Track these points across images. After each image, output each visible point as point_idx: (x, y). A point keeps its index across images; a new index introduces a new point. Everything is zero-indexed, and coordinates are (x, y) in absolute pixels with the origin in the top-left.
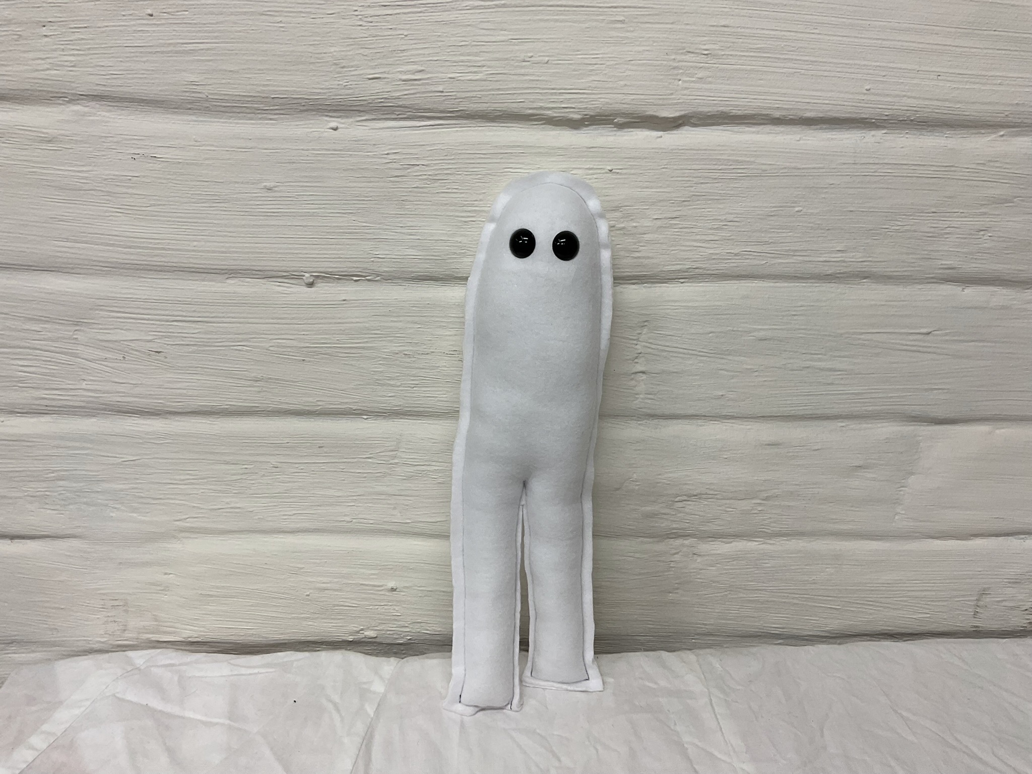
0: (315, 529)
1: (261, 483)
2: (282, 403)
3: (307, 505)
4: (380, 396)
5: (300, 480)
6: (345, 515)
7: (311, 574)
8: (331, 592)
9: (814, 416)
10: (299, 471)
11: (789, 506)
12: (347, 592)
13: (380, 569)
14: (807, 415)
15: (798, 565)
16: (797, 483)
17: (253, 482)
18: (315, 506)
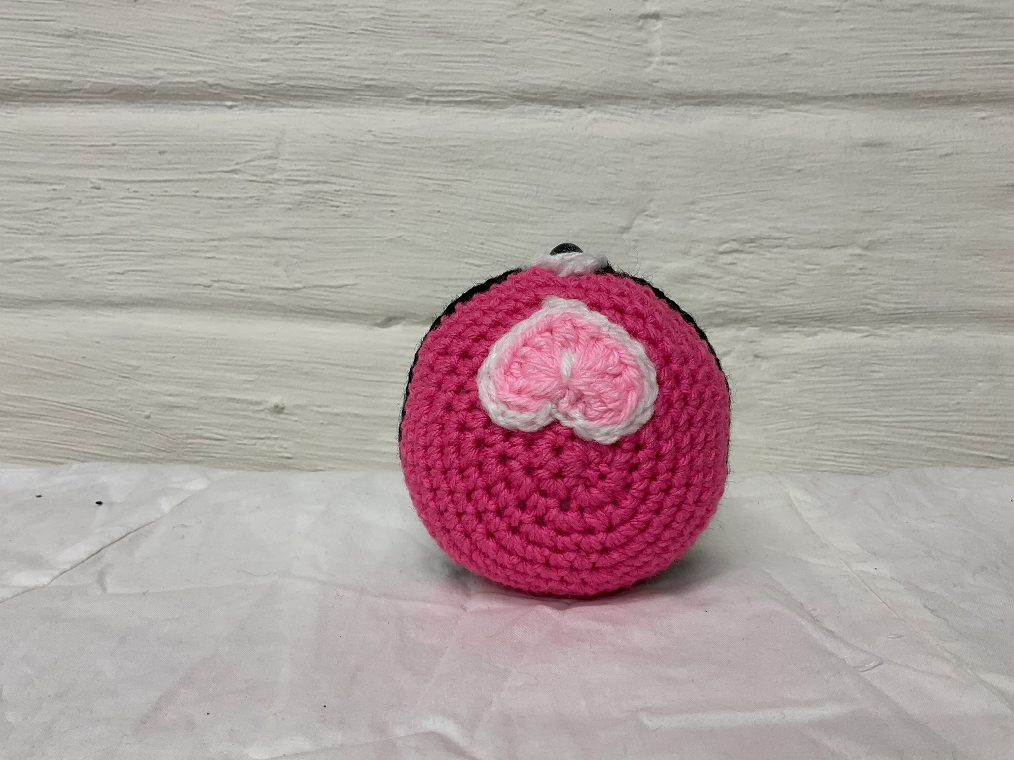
0: (157, 300)
1: (76, 216)
2: (105, 74)
3: (143, 256)
4: (249, 61)
5: (134, 211)
6: (202, 275)
7: (153, 378)
8: (182, 413)
9: (937, 95)
10: (132, 195)
11: (907, 261)
12: (209, 412)
13: (257, 373)
14: (924, 92)
15: (929, 375)
16: (919, 218)
17: (64, 214)
18: (155, 257)
